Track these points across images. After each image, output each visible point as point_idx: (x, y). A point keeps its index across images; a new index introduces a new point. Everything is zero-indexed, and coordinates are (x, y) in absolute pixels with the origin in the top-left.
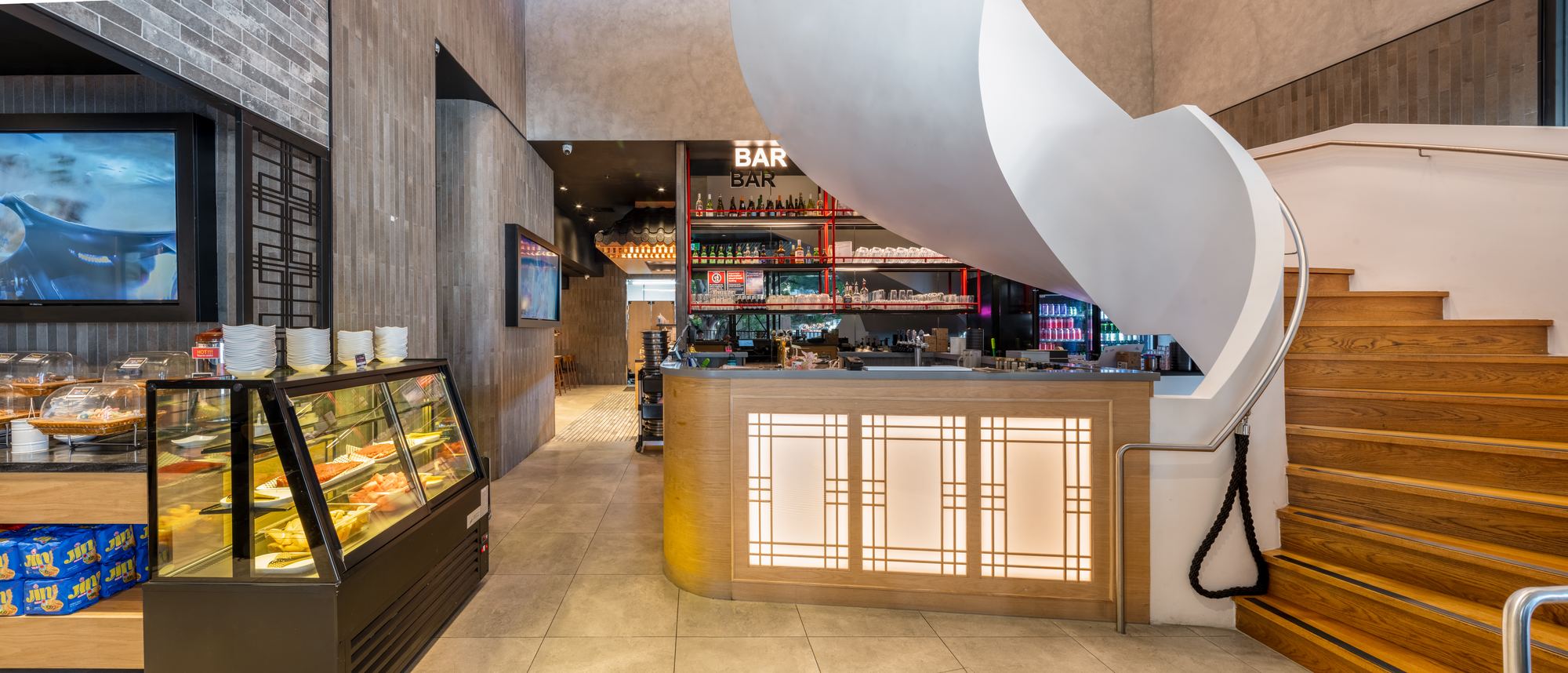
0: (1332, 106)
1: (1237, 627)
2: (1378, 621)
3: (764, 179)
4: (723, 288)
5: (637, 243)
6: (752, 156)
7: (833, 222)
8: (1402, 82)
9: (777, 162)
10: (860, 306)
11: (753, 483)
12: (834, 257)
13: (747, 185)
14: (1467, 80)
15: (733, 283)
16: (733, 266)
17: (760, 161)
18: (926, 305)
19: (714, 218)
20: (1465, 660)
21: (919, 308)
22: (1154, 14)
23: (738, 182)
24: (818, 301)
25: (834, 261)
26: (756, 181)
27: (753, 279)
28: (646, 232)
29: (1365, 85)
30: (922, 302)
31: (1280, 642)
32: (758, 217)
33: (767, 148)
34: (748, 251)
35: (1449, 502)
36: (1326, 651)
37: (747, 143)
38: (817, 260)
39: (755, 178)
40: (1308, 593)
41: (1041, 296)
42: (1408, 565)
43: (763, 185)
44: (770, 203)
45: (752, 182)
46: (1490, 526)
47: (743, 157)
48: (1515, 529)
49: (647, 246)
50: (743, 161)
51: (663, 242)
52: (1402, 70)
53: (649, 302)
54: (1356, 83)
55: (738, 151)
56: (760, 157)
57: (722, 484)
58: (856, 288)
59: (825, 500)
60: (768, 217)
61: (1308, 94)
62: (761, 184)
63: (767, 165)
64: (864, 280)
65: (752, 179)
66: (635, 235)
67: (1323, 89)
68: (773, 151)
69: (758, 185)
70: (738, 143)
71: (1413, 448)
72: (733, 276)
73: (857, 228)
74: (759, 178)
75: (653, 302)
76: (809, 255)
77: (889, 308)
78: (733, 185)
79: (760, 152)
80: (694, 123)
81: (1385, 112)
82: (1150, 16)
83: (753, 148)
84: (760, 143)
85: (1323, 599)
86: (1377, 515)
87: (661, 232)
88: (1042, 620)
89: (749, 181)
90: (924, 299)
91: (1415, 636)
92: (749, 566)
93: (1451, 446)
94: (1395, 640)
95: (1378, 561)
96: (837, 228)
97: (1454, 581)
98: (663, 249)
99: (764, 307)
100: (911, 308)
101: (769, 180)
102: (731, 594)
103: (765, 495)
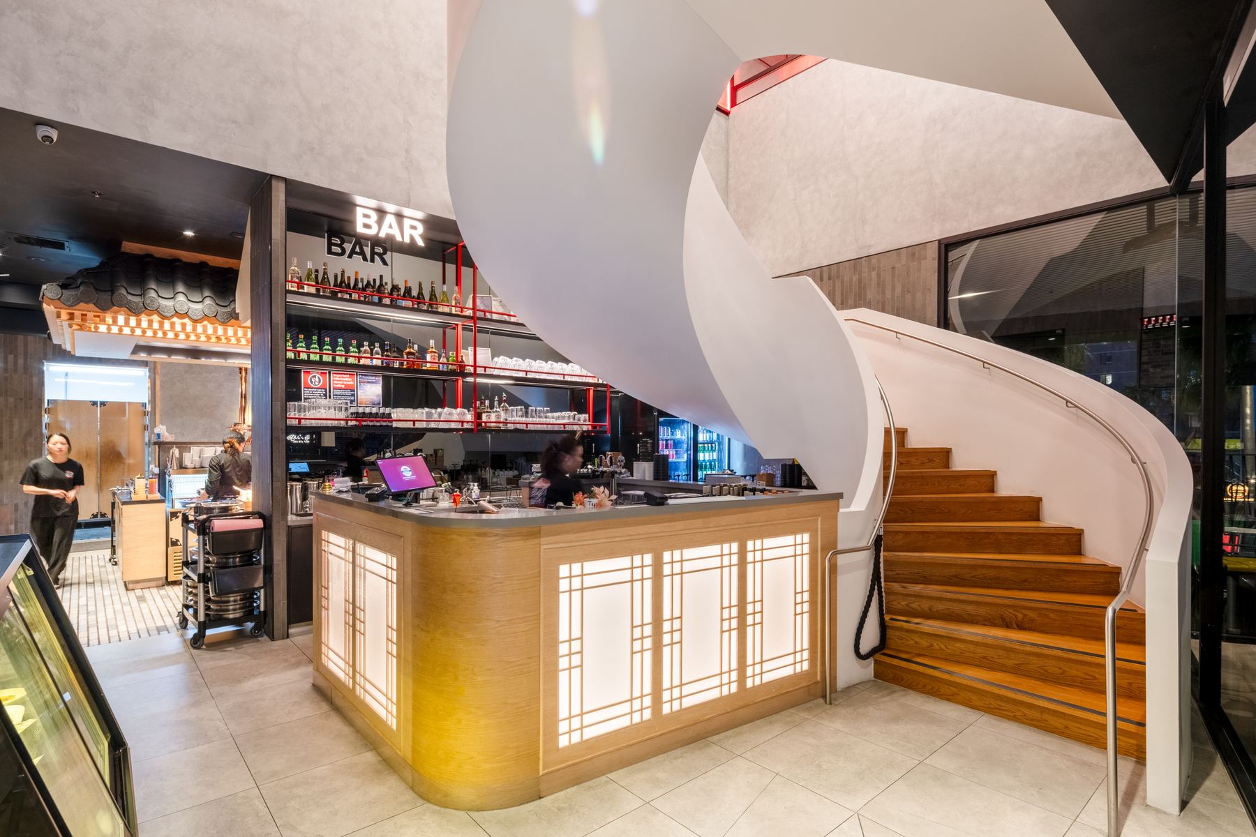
0: (842, 290)
1: (874, 677)
2: (945, 649)
3: (373, 253)
4: (325, 395)
5: (134, 311)
6: (380, 222)
7: (475, 324)
8: (878, 284)
9: (412, 238)
10: (501, 425)
11: (563, 649)
12: (475, 366)
13: (350, 256)
14: (908, 292)
15: (341, 389)
16: (345, 365)
17: (391, 232)
18: (564, 425)
19: (317, 295)
20: (985, 660)
21: (556, 428)
22: (730, 182)
23: (336, 249)
24: (455, 418)
25: (475, 370)
26: (362, 253)
27: (369, 386)
28: (153, 294)
29: (860, 281)
30: (558, 422)
31: (903, 679)
32: (380, 304)
33: (399, 216)
34: (366, 348)
35: (955, 565)
36: (931, 676)
37: (373, 203)
38: (454, 367)
39: (361, 249)
40: (908, 640)
41: (661, 419)
42: (948, 609)
43: (372, 260)
44: (395, 288)
45: (357, 253)
46: (972, 577)
47: (367, 221)
48: (980, 576)
49: (156, 318)
50: (367, 226)
51: (186, 315)
52: (879, 275)
53: (94, 403)
54: (855, 278)
55: (359, 211)
56: (390, 227)
57: (530, 658)
58: (496, 403)
59: (632, 650)
60: (394, 306)
61: (829, 278)
62: (369, 259)
63: (399, 238)
64: (504, 395)
65: (358, 249)
66: (130, 297)
67: (838, 277)
68: (407, 222)
69: (365, 259)
70: (359, 200)
71: (932, 533)
72: (340, 380)
73: (493, 333)
74: (367, 250)
75: (103, 404)
76: (443, 360)
77: (531, 427)
78: (330, 252)
79: (390, 219)
80: (301, 156)
81: (870, 302)
82: (727, 183)
83: (381, 212)
84: (390, 208)
85: (916, 643)
86: (926, 581)
87: (181, 298)
88: (784, 712)
89: (353, 252)
90: (558, 418)
91: (962, 653)
92: (558, 749)
93: (949, 530)
94: (953, 659)
95: (934, 610)
96: (479, 331)
97: (968, 614)
98: (184, 325)
99: (390, 424)
100: (550, 428)
101: (380, 255)
102: (539, 791)
103: (576, 660)
